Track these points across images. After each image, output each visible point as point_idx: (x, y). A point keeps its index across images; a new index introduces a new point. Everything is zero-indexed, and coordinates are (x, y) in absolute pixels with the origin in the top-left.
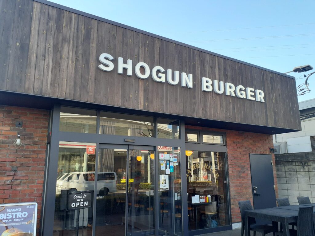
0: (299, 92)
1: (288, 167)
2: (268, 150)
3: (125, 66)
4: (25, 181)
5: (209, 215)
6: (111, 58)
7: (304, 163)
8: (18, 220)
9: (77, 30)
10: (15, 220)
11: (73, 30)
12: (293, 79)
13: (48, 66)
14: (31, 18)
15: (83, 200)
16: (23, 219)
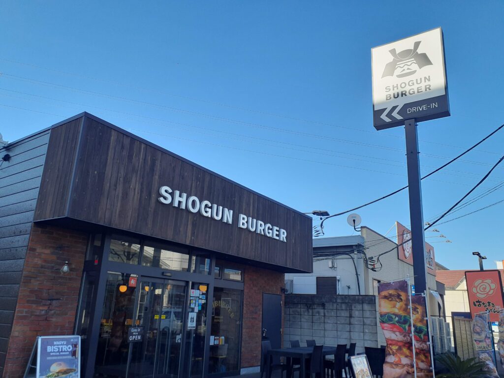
0: (314, 234)
1: (294, 309)
2: (280, 289)
3: (181, 199)
4: (58, 312)
5: (220, 359)
6: (170, 191)
7: (309, 306)
8: (64, 353)
9: (145, 160)
10: (61, 353)
11: (141, 160)
12: (310, 219)
13: (118, 196)
14: (108, 147)
15: (137, 334)
16: (68, 353)
